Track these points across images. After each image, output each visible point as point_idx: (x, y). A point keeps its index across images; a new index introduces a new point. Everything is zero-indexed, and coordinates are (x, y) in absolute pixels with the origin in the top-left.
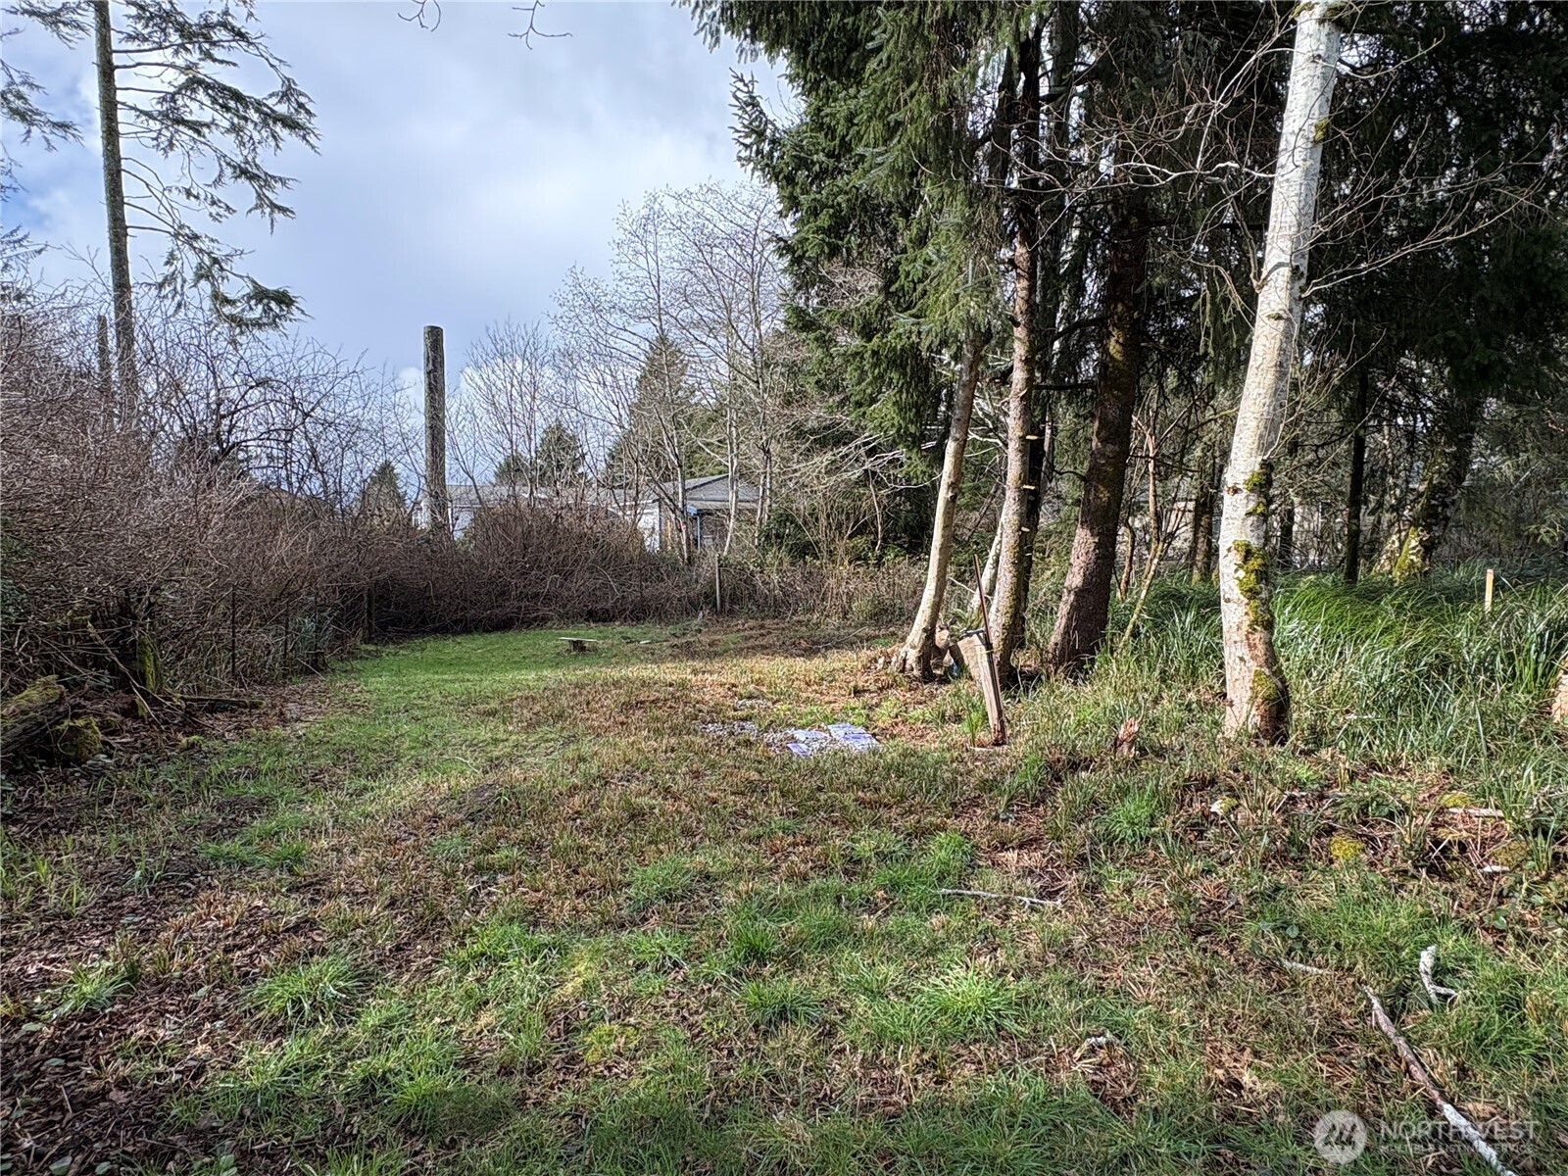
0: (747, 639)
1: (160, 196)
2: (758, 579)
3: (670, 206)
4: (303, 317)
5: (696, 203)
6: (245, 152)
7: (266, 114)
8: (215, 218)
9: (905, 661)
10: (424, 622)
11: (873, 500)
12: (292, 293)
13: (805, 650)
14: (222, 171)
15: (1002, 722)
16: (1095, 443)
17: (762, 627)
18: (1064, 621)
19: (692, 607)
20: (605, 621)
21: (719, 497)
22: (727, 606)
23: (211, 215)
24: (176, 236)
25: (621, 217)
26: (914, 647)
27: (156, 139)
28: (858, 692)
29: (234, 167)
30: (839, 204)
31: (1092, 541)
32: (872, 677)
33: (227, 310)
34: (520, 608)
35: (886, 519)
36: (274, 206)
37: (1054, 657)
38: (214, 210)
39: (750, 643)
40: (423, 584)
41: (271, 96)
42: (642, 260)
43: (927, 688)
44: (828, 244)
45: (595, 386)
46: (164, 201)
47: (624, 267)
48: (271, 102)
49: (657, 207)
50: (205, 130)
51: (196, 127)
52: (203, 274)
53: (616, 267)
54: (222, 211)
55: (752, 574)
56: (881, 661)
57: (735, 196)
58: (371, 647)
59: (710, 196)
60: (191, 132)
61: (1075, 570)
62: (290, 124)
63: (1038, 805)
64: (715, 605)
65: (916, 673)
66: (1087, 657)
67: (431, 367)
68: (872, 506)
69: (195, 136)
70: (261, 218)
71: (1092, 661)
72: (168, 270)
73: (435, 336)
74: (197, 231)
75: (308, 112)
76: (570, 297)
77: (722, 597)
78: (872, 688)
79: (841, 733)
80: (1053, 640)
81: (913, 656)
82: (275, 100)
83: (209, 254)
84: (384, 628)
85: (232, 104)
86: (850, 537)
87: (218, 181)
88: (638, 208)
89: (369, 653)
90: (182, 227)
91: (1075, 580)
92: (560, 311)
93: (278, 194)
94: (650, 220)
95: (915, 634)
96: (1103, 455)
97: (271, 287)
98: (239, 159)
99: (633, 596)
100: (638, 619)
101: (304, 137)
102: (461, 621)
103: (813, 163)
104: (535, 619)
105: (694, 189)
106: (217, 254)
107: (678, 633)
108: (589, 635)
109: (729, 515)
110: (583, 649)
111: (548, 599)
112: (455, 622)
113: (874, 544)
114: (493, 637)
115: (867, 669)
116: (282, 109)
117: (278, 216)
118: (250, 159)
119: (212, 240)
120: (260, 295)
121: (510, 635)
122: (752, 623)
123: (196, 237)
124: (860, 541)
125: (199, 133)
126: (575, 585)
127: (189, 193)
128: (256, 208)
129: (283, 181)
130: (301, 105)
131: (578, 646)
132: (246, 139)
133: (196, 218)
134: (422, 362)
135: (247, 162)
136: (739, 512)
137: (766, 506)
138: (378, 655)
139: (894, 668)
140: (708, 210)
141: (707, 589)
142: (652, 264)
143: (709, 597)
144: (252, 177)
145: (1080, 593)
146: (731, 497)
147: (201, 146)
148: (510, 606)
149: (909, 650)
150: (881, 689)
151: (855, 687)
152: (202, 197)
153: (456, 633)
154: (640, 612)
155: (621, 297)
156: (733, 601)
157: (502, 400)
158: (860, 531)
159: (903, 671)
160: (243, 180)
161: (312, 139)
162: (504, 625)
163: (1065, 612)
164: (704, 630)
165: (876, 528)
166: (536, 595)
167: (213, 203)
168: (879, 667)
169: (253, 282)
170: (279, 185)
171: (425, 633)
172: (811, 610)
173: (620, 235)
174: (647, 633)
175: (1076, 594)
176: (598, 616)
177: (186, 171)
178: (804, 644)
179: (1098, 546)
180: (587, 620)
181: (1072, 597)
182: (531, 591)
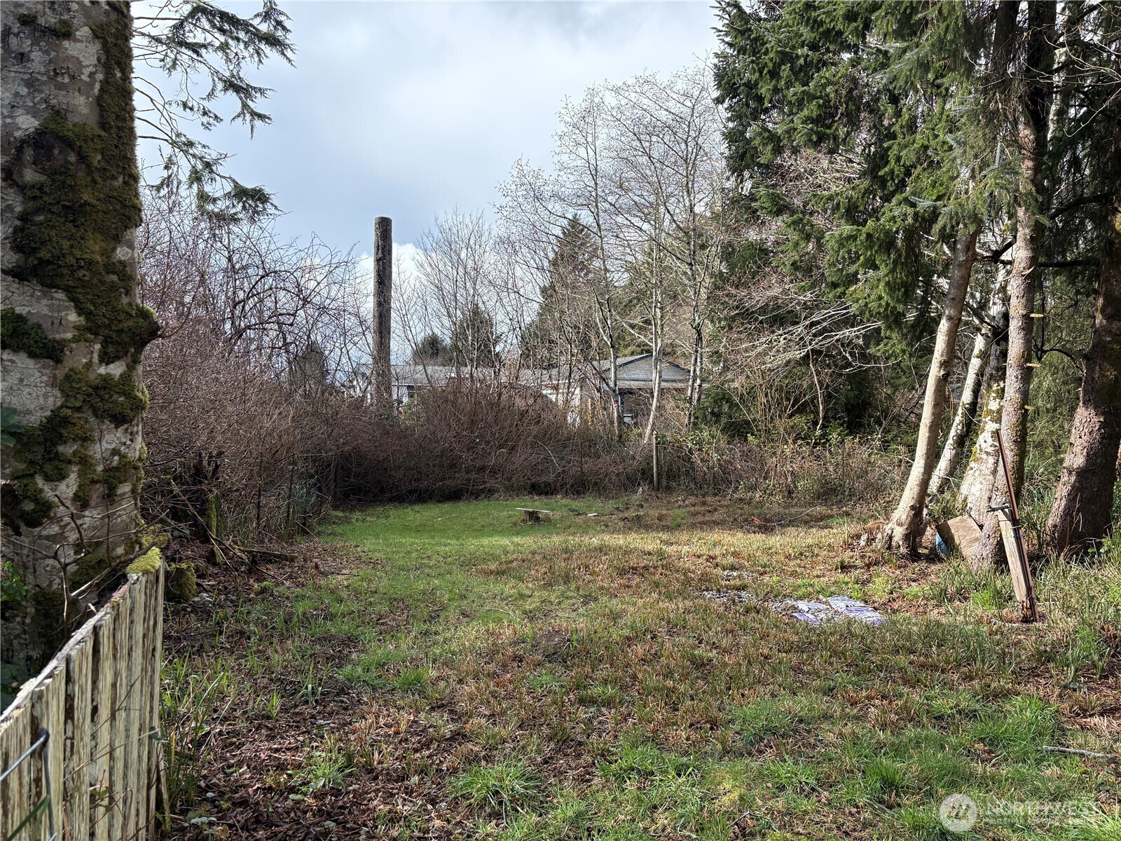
0: (695, 514)
1: (161, 108)
2: (696, 457)
3: (610, 100)
4: (276, 212)
5: (633, 95)
6: (231, 68)
7: (252, 33)
8: (207, 126)
9: (891, 538)
10: (382, 490)
11: (814, 379)
12: (267, 191)
13: (760, 527)
14: (215, 85)
15: (1031, 600)
16: (1099, 319)
17: (704, 503)
18: (1064, 503)
19: (629, 482)
20: (547, 494)
21: (642, 376)
22: (664, 483)
23: (203, 124)
24: (173, 144)
25: (563, 111)
26: (900, 524)
27: (163, 60)
28: (844, 568)
29: (225, 81)
30: (827, 95)
31: (1097, 420)
32: (857, 553)
33: (210, 207)
34: (468, 480)
35: (828, 397)
36: (255, 115)
37: (1053, 539)
38: (205, 119)
39: (700, 518)
40: (382, 456)
41: (256, 16)
42: (582, 151)
43: (917, 566)
44: (817, 133)
45: (534, 271)
46: (165, 113)
47: (565, 158)
48: (255, 22)
49: (597, 100)
50: (203, 51)
51: (195, 48)
52: (196, 177)
53: (557, 158)
54: (211, 121)
55: (690, 451)
56: (864, 537)
57: (671, 85)
58: (340, 514)
59: (646, 88)
60: (190, 53)
61: (1077, 449)
62: (272, 41)
63: (1106, 677)
64: (652, 482)
65: (903, 550)
66: (1093, 540)
67: (380, 255)
68: (811, 386)
69: (195, 56)
70: (243, 126)
71: (1100, 545)
72: (165, 174)
73: (384, 226)
74: (192, 138)
75: (284, 28)
76: (514, 187)
77: (658, 474)
78: (858, 563)
79: (842, 605)
80: (1050, 522)
81: (899, 533)
82: (259, 19)
83: (201, 158)
84: (347, 497)
85: (226, 27)
86: (790, 416)
87: (211, 95)
88: (578, 101)
89: (339, 518)
90: (178, 135)
91: (1075, 458)
92: (504, 201)
93: (258, 104)
94: (589, 114)
95: (902, 512)
96: (1109, 332)
97: (249, 185)
98: (227, 74)
99: (574, 470)
100: (578, 493)
101: (283, 54)
102: (415, 491)
103: (798, 57)
104: (482, 491)
105: (631, 81)
106: (208, 159)
107: (621, 506)
108: (541, 506)
109: (652, 393)
110: (538, 519)
111: (494, 472)
112: (410, 492)
113: (815, 423)
114: (447, 506)
115: (849, 546)
116: (264, 28)
117: (258, 123)
118: (235, 73)
119: (204, 146)
120: (241, 193)
121: (462, 506)
122: (692, 499)
123: (191, 144)
124: (799, 420)
125: (198, 54)
126: (519, 459)
127: (185, 105)
128: (238, 116)
129: (261, 91)
130: (279, 23)
131: (534, 516)
132: (233, 55)
133: (190, 126)
134: (373, 250)
135: (233, 76)
136: (662, 391)
137: (696, 385)
138: (347, 521)
139: (878, 544)
140: (646, 101)
141: (644, 465)
142: (591, 153)
143: (645, 473)
144: (238, 89)
145: (1082, 473)
146: (655, 376)
147: (198, 65)
148: (459, 478)
149: (896, 525)
150: (868, 566)
151: (842, 562)
152: (196, 109)
153: (412, 503)
154: (580, 486)
155: (562, 186)
156: (668, 478)
157: (448, 286)
158: (801, 410)
159: (889, 548)
160: (230, 92)
161: (288, 53)
162: (454, 496)
163: (1065, 493)
164: (645, 505)
165: (816, 407)
166: (483, 469)
167: (205, 113)
168: (862, 543)
169: (234, 181)
170: (258, 95)
171: (382, 502)
172: (753, 488)
173: (562, 128)
174: (592, 507)
175: (1078, 474)
176: (540, 489)
177: (184, 87)
178: (757, 522)
179: (1103, 425)
180: (530, 493)
181: (1073, 479)
182: (478, 464)
